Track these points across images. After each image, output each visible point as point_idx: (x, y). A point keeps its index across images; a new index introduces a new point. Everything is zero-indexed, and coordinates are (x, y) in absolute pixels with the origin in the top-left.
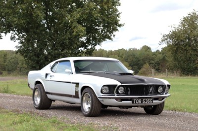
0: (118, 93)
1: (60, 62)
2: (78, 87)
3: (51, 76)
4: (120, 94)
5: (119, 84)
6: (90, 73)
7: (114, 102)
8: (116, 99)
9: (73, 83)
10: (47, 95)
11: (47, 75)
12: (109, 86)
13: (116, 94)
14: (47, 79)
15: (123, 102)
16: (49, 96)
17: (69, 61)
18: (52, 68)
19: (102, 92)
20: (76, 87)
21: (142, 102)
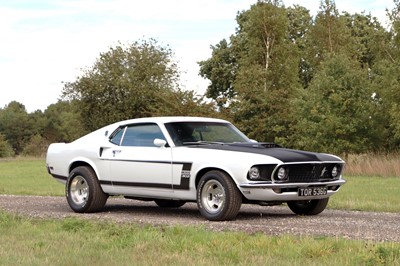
0: (276, 178)
1: (129, 126)
2: (190, 170)
3: (114, 152)
4: (279, 179)
5: (280, 163)
6: (198, 146)
7: (270, 194)
8: (274, 188)
9: (174, 163)
10: (102, 186)
11: (102, 149)
12: (259, 167)
13: (273, 181)
14: (103, 157)
15: (284, 193)
16: (106, 188)
17: (155, 124)
18: (111, 138)
19: (248, 177)
20: (183, 169)
21: (312, 193)
